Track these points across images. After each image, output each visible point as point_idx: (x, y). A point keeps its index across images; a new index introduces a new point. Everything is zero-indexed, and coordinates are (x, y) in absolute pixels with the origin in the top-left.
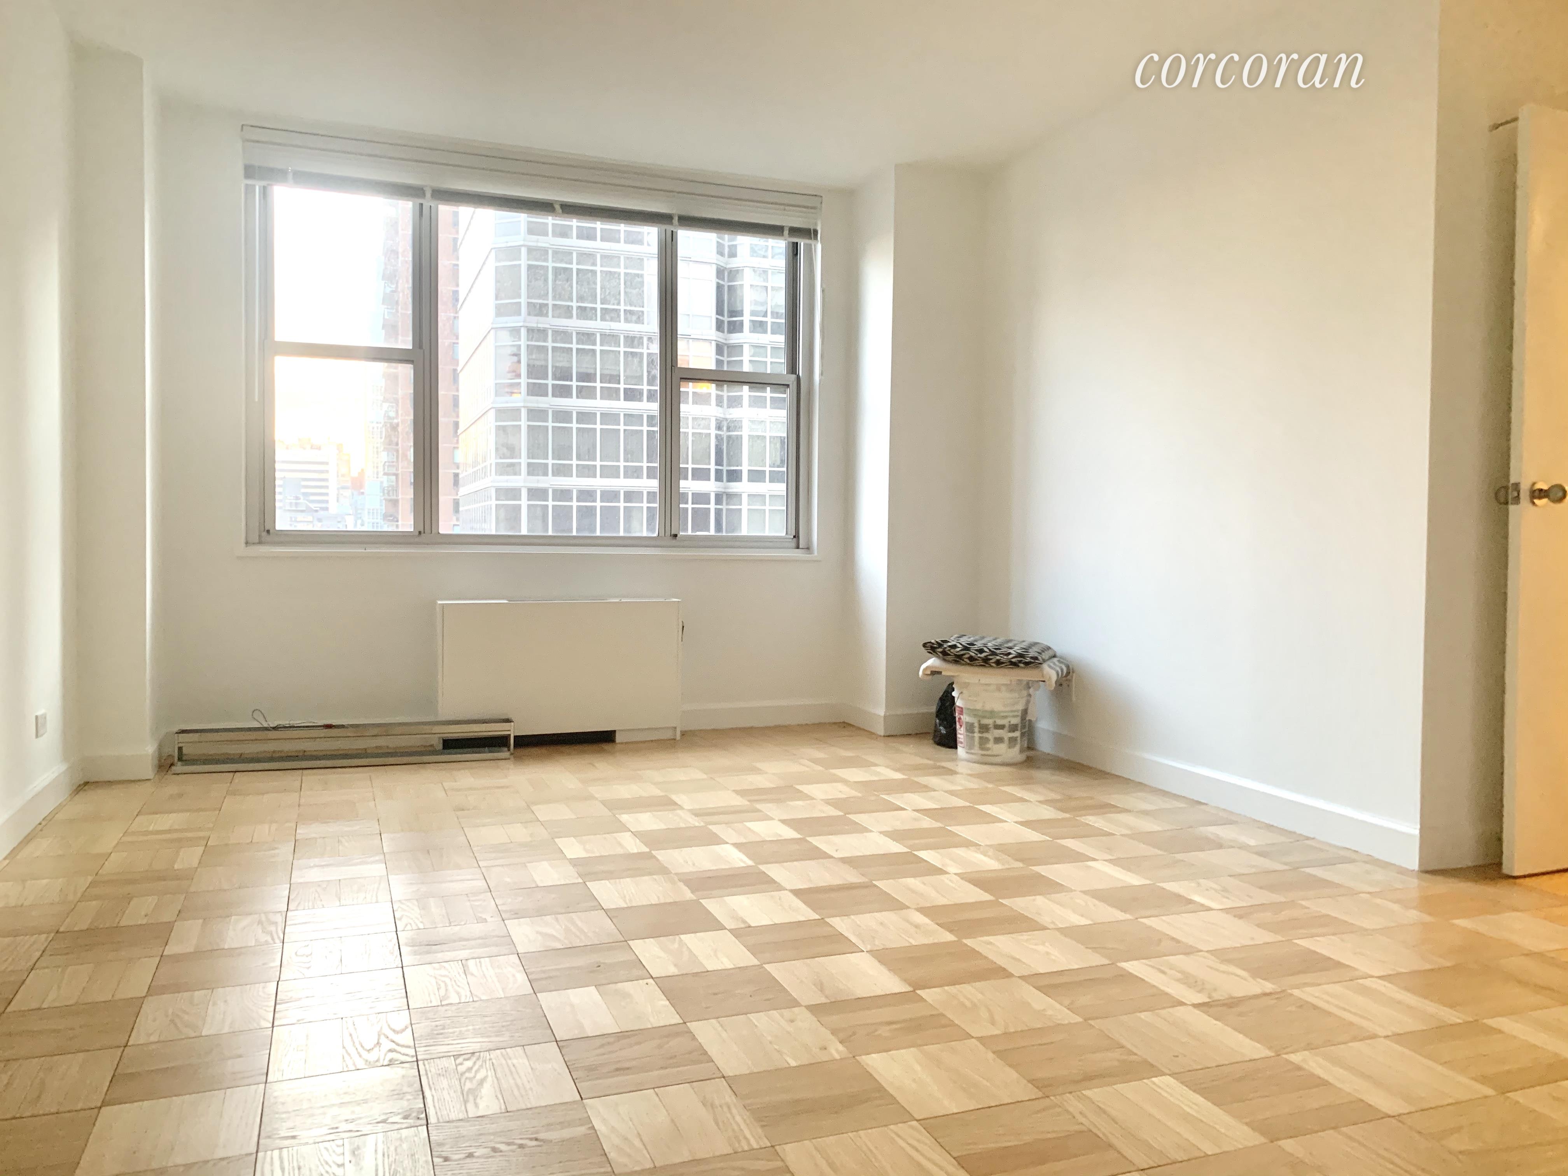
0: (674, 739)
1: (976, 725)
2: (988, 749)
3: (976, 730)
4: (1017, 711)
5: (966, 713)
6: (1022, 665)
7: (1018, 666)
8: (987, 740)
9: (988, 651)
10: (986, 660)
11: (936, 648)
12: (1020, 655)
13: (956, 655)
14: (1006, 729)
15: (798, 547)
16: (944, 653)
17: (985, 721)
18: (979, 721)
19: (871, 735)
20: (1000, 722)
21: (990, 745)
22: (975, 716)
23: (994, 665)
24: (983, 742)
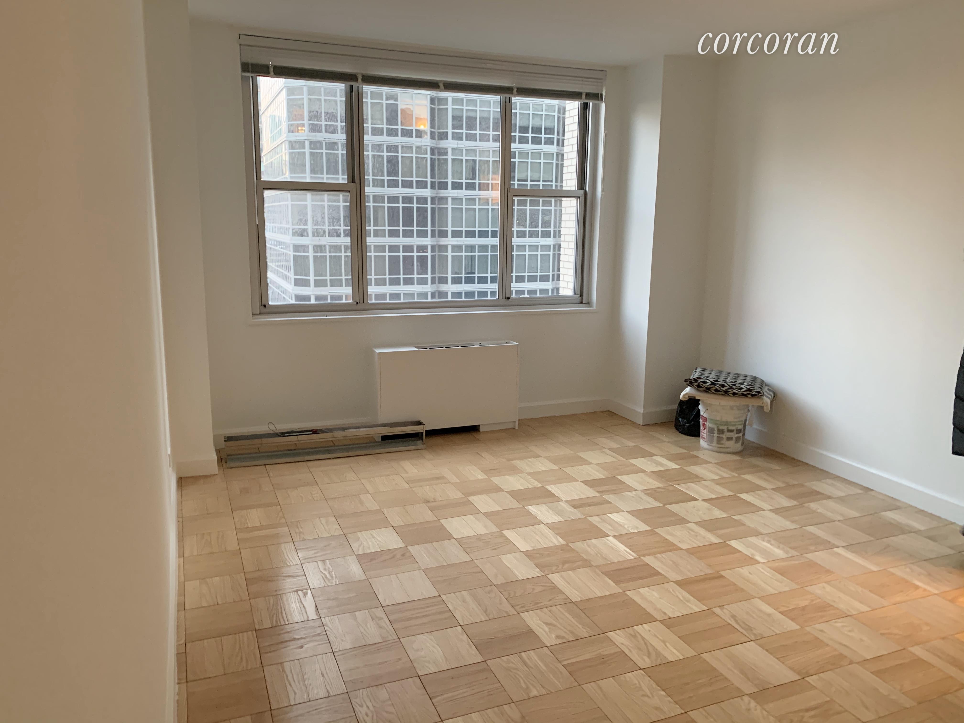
0: (514, 428)
1: (716, 429)
2: (722, 444)
3: (716, 432)
4: (742, 421)
5: (709, 422)
6: (749, 396)
7: (747, 396)
8: (722, 438)
9: (727, 386)
10: (726, 392)
11: (693, 383)
12: (749, 390)
13: (706, 388)
14: (735, 432)
15: (582, 303)
16: (699, 386)
17: (721, 427)
18: (718, 427)
19: (633, 424)
20: (731, 428)
21: (724, 441)
22: (716, 424)
23: (731, 395)
24: (719, 440)
